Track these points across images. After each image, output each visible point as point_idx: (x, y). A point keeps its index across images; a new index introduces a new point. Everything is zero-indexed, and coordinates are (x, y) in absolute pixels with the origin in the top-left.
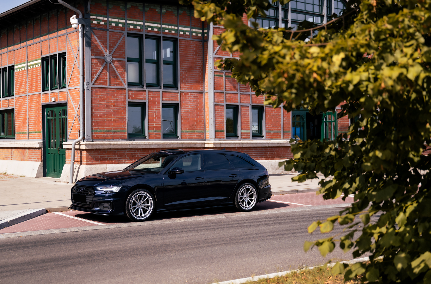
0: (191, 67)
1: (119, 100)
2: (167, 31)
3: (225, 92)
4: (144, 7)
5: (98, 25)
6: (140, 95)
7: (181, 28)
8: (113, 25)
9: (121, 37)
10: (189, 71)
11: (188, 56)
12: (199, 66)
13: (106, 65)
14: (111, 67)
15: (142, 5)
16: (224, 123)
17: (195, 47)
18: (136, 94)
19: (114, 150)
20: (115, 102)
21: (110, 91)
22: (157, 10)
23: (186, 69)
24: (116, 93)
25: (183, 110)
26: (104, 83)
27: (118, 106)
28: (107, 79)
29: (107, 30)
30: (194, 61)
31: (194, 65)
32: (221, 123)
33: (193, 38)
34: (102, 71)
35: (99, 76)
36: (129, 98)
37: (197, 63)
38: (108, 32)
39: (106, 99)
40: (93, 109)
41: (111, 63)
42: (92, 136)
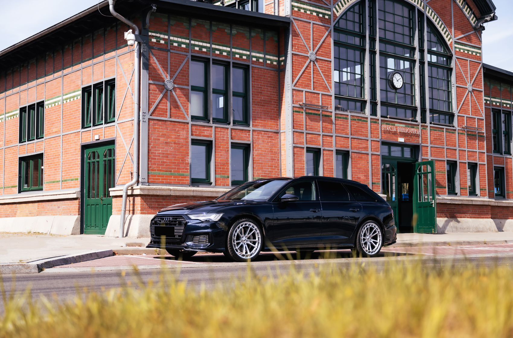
0: (265, 101)
1: (181, 136)
2: (237, 56)
3: (305, 131)
4: (211, 25)
5: (158, 44)
6: (205, 132)
7: (253, 54)
8: (175, 44)
9: (184, 60)
10: (263, 106)
11: (261, 88)
12: (275, 100)
13: (166, 92)
14: (172, 96)
15: (209, 24)
16: (304, 169)
17: (269, 77)
18: (201, 130)
19: (175, 197)
20: (176, 138)
21: (170, 124)
22: (226, 31)
23: (259, 102)
24: (177, 127)
25: (256, 153)
26: (163, 114)
27: (179, 144)
28: (167, 109)
29: (168, 51)
30: (268, 94)
31: (268, 99)
32: (301, 169)
33: (268, 67)
34: (161, 100)
35: (158, 105)
36: (192, 135)
37: (271, 97)
38: (169, 53)
39: (165, 135)
40: (150, 146)
41: (173, 91)
42: (148, 179)
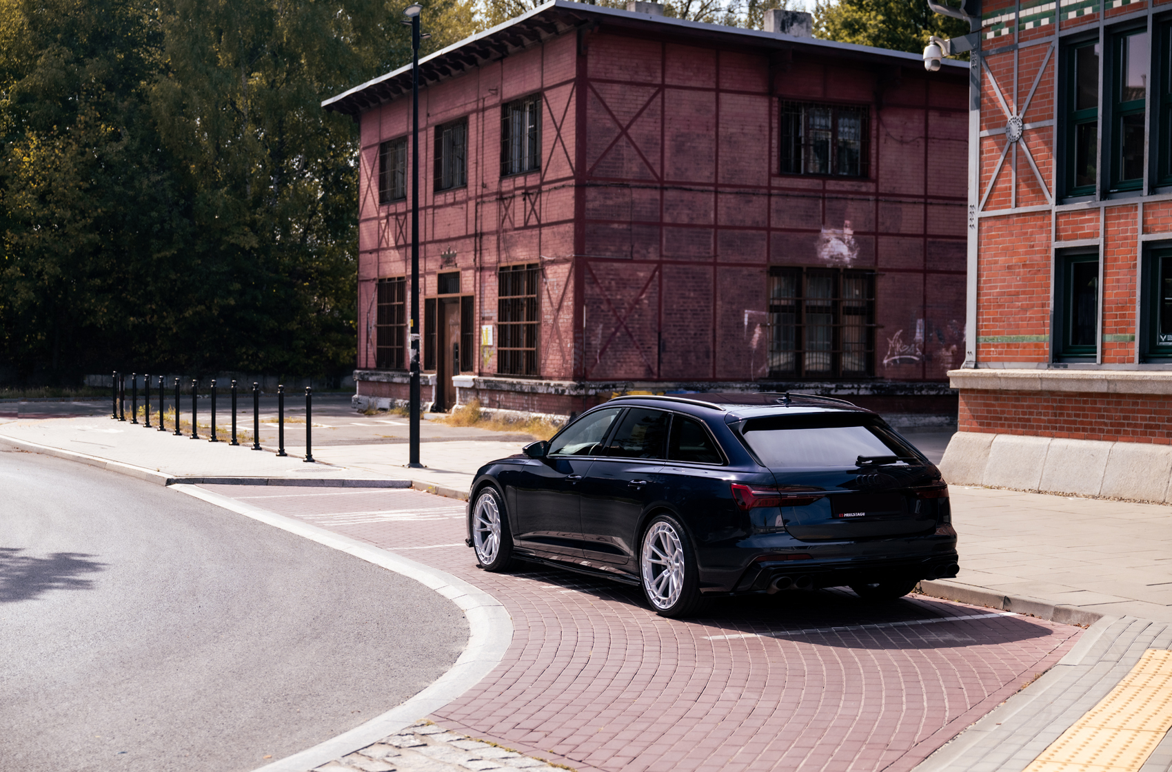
1: (1037, 245)
5: (997, 40)
6: (1086, 225)
8: (1029, 26)
9: (1044, 57)
13: (1010, 148)
14: (1020, 153)
18: (1075, 222)
19: (1015, 394)
20: (1026, 253)
21: (1017, 222)
24: (1029, 227)
26: (1006, 201)
27: (1032, 266)
28: (1010, 188)
29: (1015, 47)
34: (1001, 169)
35: (995, 183)
36: (1058, 238)
38: (1016, 52)
39: (1008, 248)
40: (983, 280)
41: (1021, 141)
42: (977, 353)
